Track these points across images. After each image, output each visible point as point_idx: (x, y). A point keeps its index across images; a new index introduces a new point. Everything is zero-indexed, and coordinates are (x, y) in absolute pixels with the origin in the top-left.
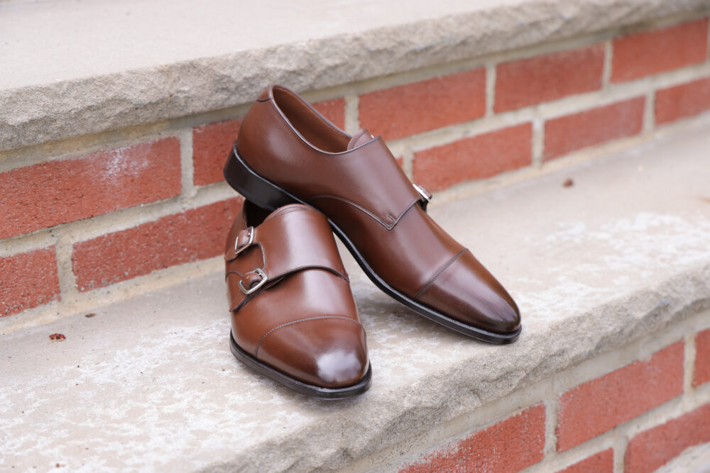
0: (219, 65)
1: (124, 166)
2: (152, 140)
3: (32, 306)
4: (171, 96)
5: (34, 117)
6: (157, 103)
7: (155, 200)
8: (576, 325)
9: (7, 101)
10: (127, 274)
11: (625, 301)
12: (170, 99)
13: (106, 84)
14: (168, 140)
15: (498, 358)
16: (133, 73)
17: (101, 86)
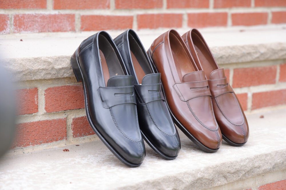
3: (56, 140)
5: (64, 67)
8: (265, 157)
9: (55, 60)
10: (91, 132)
11: (284, 151)
15: (234, 164)
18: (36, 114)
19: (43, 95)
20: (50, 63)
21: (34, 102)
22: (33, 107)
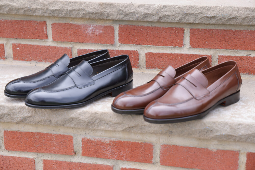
0: (120, 6)
1: (94, 30)
2: (104, 25)
4: (101, 12)
5: (57, 9)
6: (96, 13)
7: (104, 43)
9: (50, 3)
12: (101, 13)
13: (80, 4)
14: (110, 26)
16: (90, 3)
17: (79, 4)
18: (45, 40)
19: (51, 28)
20: (45, 5)
21: (43, 31)
22: (43, 35)
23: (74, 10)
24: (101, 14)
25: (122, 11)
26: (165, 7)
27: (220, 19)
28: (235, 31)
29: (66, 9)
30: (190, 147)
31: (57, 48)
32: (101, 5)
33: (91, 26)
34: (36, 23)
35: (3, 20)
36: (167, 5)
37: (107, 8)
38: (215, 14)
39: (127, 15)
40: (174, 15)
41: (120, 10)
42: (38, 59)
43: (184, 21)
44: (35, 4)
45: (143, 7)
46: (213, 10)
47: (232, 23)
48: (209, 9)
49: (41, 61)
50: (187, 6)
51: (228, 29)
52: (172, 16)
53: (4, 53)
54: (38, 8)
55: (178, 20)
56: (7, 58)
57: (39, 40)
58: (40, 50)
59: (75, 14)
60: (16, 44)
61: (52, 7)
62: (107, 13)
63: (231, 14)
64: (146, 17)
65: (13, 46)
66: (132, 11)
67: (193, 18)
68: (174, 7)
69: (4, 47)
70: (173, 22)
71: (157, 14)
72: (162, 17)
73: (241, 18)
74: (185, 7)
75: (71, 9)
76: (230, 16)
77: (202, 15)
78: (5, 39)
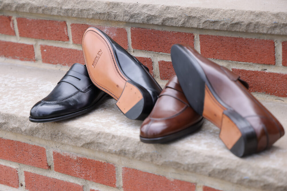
0: (125, 6)
1: (108, 33)
2: (117, 27)
4: (108, 12)
14: (122, 29)
18: (67, 42)
19: (70, 28)
20: (59, 4)
21: (64, 32)
22: (64, 36)
23: (85, 9)
24: (108, 14)
25: (127, 12)
26: (168, 8)
27: (224, 25)
28: (246, 39)
29: (77, 8)
30: (148, 173)
31: (78, 51)
32: (109, 4)
33: (105, 28)
34: (58, 23)
35: (30, 19)
36: (171, 6)
37: (114, 8)
38: (217, 18)
39: (132, 16)
40: (177, 18)
41: (125, 11)
42: (63, 62)
43: (188, 26)
44: (51, 2)
45: (147, 7)
46: (215, 13)
47: (237, 30)
48: (211, 12)
49: (65, 65)
50: (190, 7)
51: (238, 37)
52: (175, 19)
53: (34, 55)
54: (54, 7)
55: (182, 24)
56: (37, 61)
57: (62, 42)
58: (63, 54)
59: (86, 14)
60: (43, 45)
61: (66, 6)
62: (114, 13)
63: (234, 19)
64: (150, 19)
65: (41, 48)
66: (136, 13)
67: (196, 22)
68: (177, 9)
69: (33, 48)
70: (177, 25)
71: (160, 17)
72: (165, 20)
73: (245, 24)
74: (188, 8)
75: (81, 8)
76: (233, 21)
77: (204, 18)
78: (34, 40)
